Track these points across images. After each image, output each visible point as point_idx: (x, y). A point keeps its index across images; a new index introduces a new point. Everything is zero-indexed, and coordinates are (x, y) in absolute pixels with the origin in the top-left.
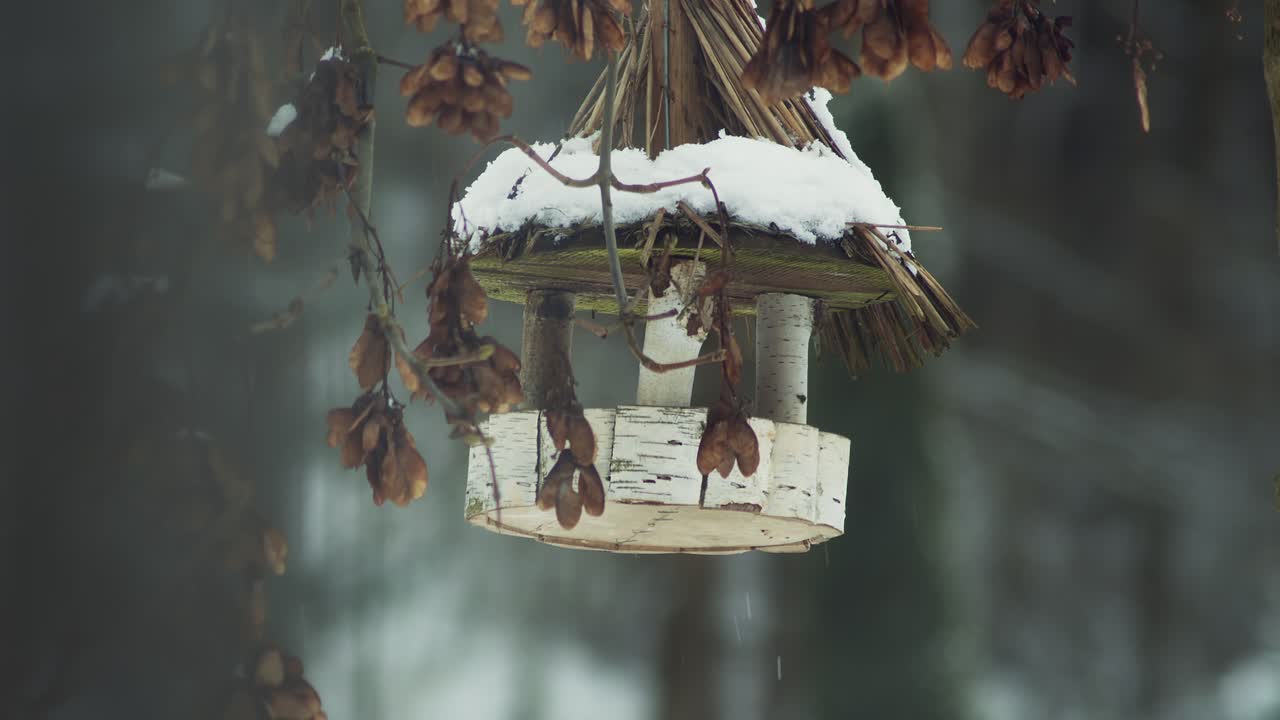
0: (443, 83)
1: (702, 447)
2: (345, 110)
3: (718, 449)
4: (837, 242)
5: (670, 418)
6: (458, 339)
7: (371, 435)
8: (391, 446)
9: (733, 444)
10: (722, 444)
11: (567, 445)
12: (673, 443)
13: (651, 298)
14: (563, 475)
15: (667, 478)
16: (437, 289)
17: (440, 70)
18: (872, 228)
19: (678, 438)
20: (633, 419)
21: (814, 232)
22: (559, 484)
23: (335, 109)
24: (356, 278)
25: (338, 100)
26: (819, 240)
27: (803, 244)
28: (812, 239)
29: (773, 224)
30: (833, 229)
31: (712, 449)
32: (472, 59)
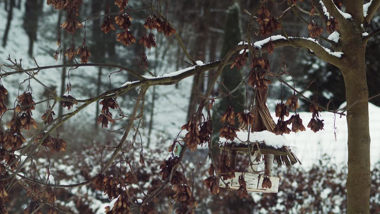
0: (226, 132)
1: (263, 183)
2: (208, 130)
3: (265, 184)
4: (281, 148)
5: (253, 175)
6: (225, 167)
7: (211, 184)
8: (214, 185)
9: (268, 184)
10: (266, 184)
11: (242, 185)
12: (253, 179)
13: (251, 156)
14: (241, 190)
15: (252, 184)
16: (222, 160)
17: (226, 130)
18: (286, 147)
19: (254, 178)
20: (247, 175)
21: (277, 147)
22: (240, 191)
23: (207, 130)
24: (209, 158)
25: (207, 128)
26: (278, 148)
27: (276, 149)
28: (277, 148)
29: (271, 146)
30: (280, 147)
31: (264, 184)
32: (230, 128)
